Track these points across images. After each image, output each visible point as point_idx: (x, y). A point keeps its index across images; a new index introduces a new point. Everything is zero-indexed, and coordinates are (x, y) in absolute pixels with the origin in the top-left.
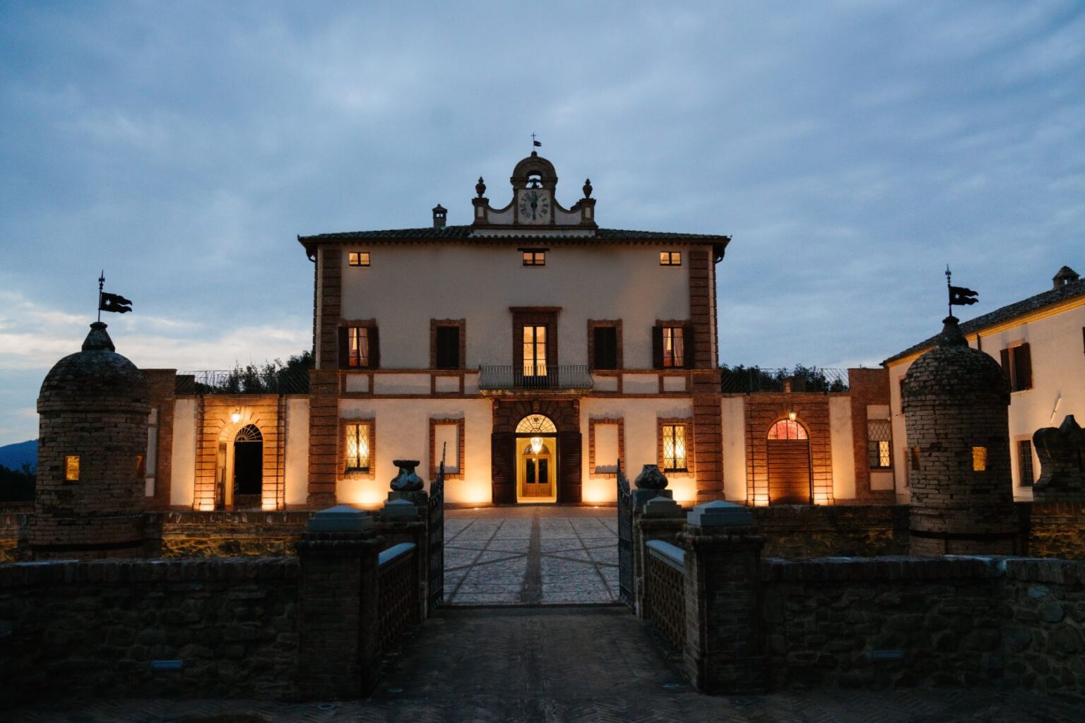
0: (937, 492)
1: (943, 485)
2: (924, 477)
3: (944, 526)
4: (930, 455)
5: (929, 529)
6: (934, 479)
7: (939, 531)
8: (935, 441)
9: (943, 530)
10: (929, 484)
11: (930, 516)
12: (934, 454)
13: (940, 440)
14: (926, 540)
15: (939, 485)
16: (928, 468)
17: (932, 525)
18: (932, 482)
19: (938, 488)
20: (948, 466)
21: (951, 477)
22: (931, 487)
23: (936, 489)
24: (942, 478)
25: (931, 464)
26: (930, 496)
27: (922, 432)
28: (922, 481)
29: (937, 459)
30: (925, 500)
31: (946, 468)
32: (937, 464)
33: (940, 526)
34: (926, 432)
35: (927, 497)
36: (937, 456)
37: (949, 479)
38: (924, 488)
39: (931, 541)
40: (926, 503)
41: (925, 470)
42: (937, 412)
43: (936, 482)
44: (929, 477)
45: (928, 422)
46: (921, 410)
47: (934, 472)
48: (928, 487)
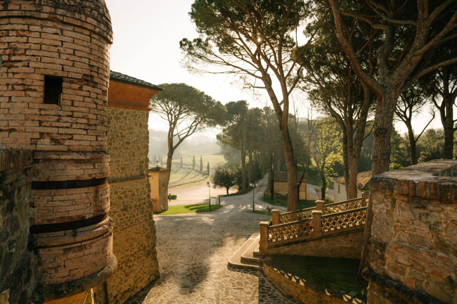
0: (85, 132)
1: (92, 125)
2: (71, 114)
3: (95, 171)
4: (81, 88)
5: (77, 177)
6: (83, 117)
7: (89, 178)
8: (88, 73)
9: (94, 176)
10: (77, 123)
11: (78, 162)
12: (85, 88)
13: (92, 73)
14: (72, 191)
15: (89, 125)
16: (76, 104)
17: (82, 171)
18: (80, 121)
19: (87, 127)
20: (96, 104)
21: (98, 116)
22: (79, 126)
23: (85, 130)
24: (91, 116)
25: (81, 99)
26: (75, 137)
27: (72, 58)
28: (65, 119)
29: (87, 94)
30: (67, 143)
31: (95, 106)
32: (87, 99)
33: (90, 172)
34: (77, 59)
35: (71, 139)
36: (88, 91)
37: (97, 119)
38: (67, 127)
39: (78, 190)
40: (68, 146)
41: (72, 105)
42: (94, 40)
43: (85, 121)
44: (76, 114)
45: (82, 48)
46: (74, 31)
47: (84, 109)
48: (74, 126)
